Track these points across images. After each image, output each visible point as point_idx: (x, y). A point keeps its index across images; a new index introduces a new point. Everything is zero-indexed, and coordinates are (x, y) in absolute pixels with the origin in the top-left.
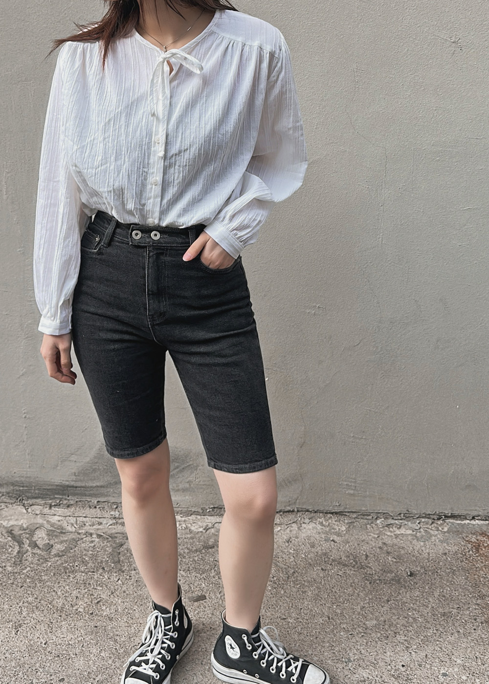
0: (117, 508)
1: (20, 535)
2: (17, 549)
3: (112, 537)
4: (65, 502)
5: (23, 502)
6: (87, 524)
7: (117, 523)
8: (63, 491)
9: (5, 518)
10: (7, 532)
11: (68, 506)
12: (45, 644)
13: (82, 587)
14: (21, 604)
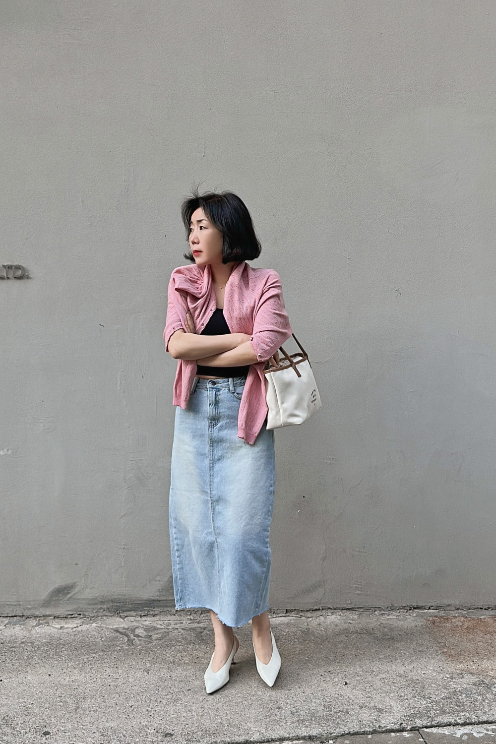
0: (191, 614)
1: (125, 632)
2: (126, 639)
3: (193, 629)
4: (151, 613)
5: (120, 614)
6: (172, 624)
7: (194, 622)
8: (151, 604)
9: (110, 624)
10: (115, 631)
11: (154, 616)
12: (170, 677)
13: (183, 651)
14: (144, 661)
